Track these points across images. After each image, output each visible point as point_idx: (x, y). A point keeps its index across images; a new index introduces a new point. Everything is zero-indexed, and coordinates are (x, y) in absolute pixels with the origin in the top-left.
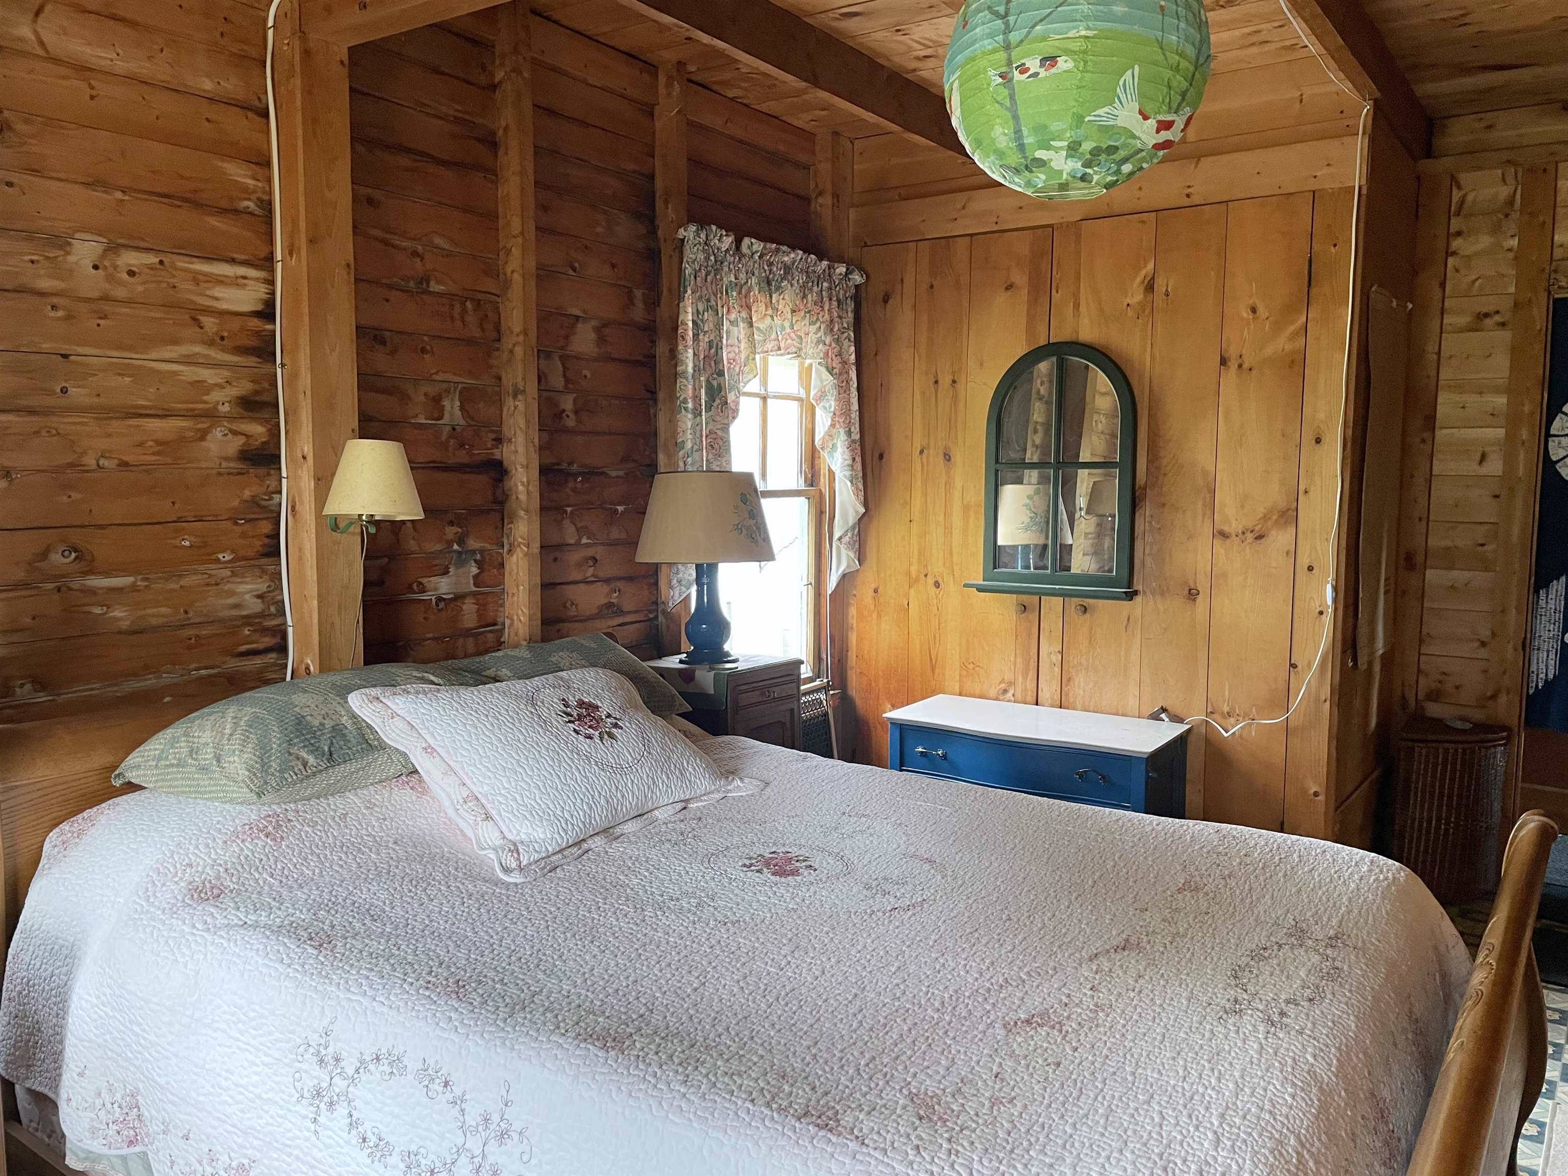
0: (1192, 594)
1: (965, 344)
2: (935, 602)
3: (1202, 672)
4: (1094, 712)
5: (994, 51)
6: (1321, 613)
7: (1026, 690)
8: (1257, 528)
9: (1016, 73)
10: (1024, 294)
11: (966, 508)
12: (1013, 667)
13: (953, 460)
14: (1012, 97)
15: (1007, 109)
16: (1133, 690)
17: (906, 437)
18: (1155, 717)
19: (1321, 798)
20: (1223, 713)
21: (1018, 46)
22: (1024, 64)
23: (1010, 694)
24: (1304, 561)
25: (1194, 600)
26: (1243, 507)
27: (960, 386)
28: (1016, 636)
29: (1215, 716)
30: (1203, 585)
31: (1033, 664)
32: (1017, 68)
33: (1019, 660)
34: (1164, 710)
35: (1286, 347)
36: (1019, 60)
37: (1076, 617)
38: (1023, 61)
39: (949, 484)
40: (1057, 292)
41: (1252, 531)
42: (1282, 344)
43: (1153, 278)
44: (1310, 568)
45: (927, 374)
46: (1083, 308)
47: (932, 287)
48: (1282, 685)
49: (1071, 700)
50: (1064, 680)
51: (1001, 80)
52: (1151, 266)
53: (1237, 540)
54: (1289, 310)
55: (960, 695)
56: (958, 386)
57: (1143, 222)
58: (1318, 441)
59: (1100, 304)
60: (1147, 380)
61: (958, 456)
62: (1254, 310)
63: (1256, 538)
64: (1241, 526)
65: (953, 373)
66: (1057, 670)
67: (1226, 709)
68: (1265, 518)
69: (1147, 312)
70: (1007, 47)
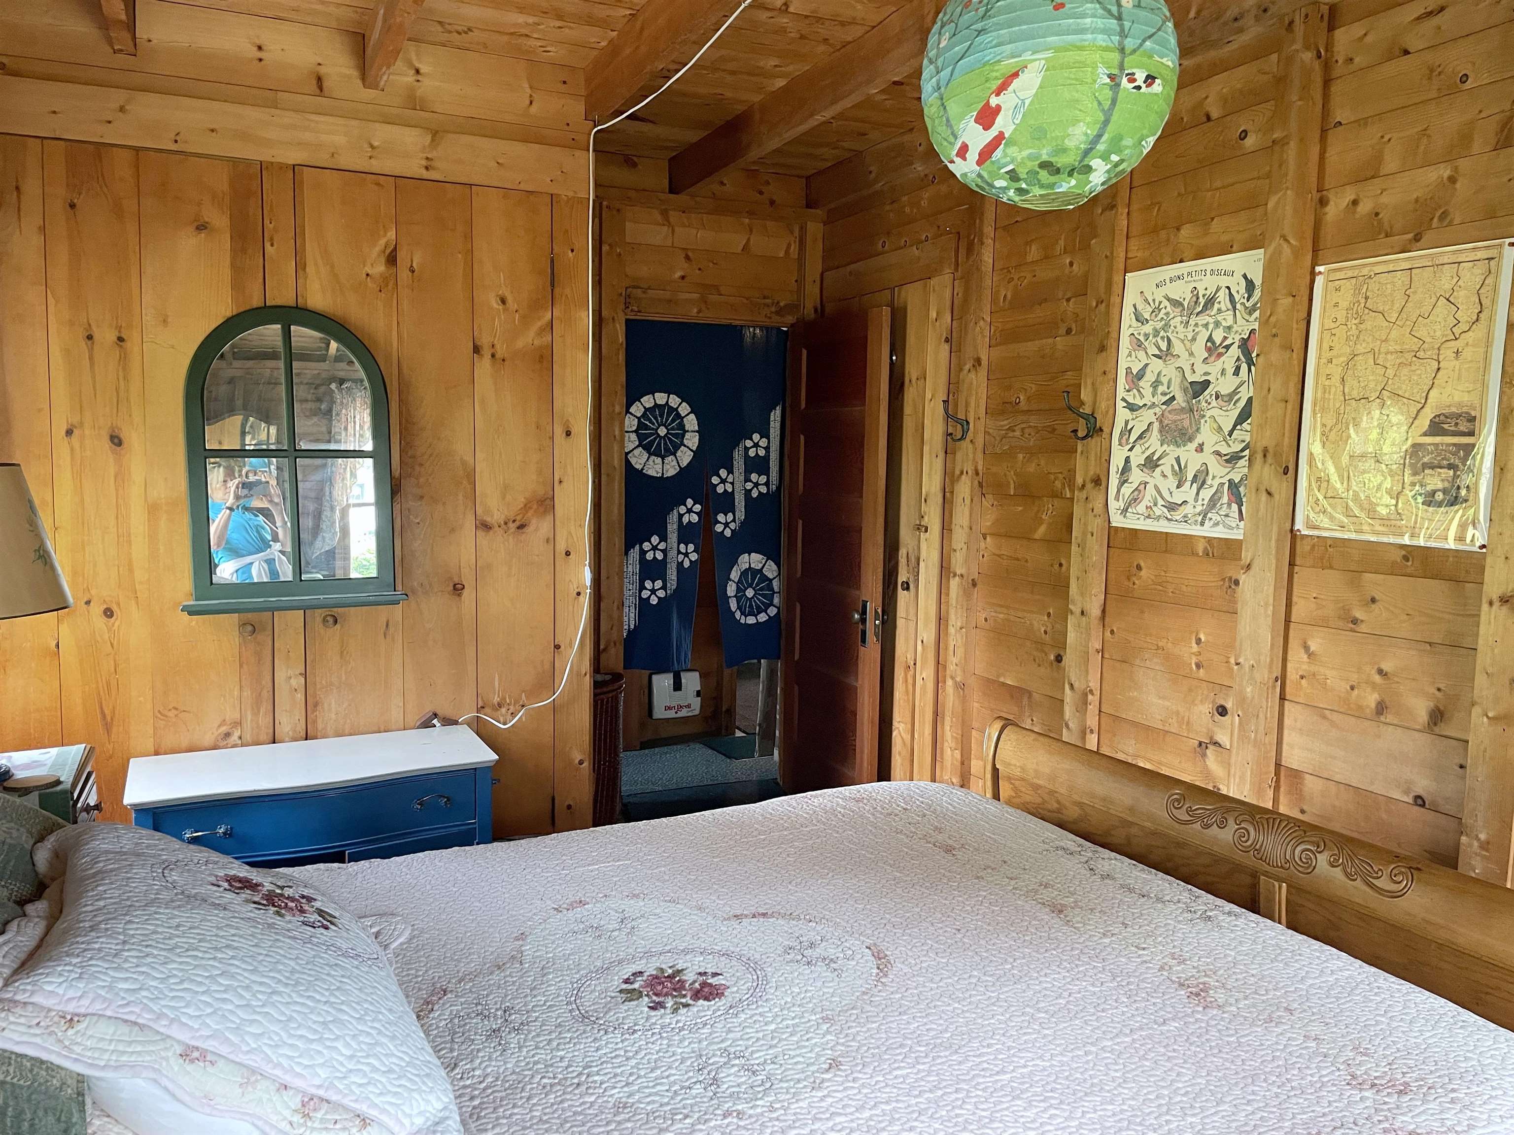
0: (458, 589)
1: (136, 291)
2: (106, 636)
3: (471, 668)
4: (351, 735)
5: (1106, 49)
6: (579, 594)
7: (258, 727)
8: (518, 518)
9: (1125, 80)
10: (226, 241)
11: (153, 509)
12: (237, 702)
13: (125, 444)
14: (1114, 102)
15: (1103, 110)
16: (398, 701)
17: (40, 410)
18: (427, 724)
19: (585, 764)
20: (493, 705)
21: (1131, 54)
22: (1133, 74)
23: (235, 738)
24: (561, 547)
25: (460, 595)
26: (504, 498)
27: (133, 345)
28: (241, 666)
29: (487, 710)
30: (468, 580)
31: (266, 694)
32: (1127, 75)
33: (247, 693)
34: (435, 715)
35: (536, 342)
36: (1132, 68)
37: (322, 631)
38: (1134, 71)
39: (122, 478)
40: (272, 245)
41: (514, 521)
42: (529, 338)
43: (395, 249)
44: (568, 554)
45: (72, 323)
46: (311, 269)
47: (72, 206)
48: (547, 666)
49: (320, 728)
50: (310, 705)
51: (1108, 80)
52: (392, 234)
53: (500, 531)
54: (535, 306)
55: (157, 753)
56: (128, 345)
57: (378, 184)
58: (568, 434)
59: (332, 267)
60: (395, 362)
61: (133, 438)
62: (503, 301)
63: (518, 528)
64: (503, 517)
65: (119, 328)
66: (300, 696)
67: (496, 700)
68: (526, 507)
69: (390, 287)
70: (1122, 50)
